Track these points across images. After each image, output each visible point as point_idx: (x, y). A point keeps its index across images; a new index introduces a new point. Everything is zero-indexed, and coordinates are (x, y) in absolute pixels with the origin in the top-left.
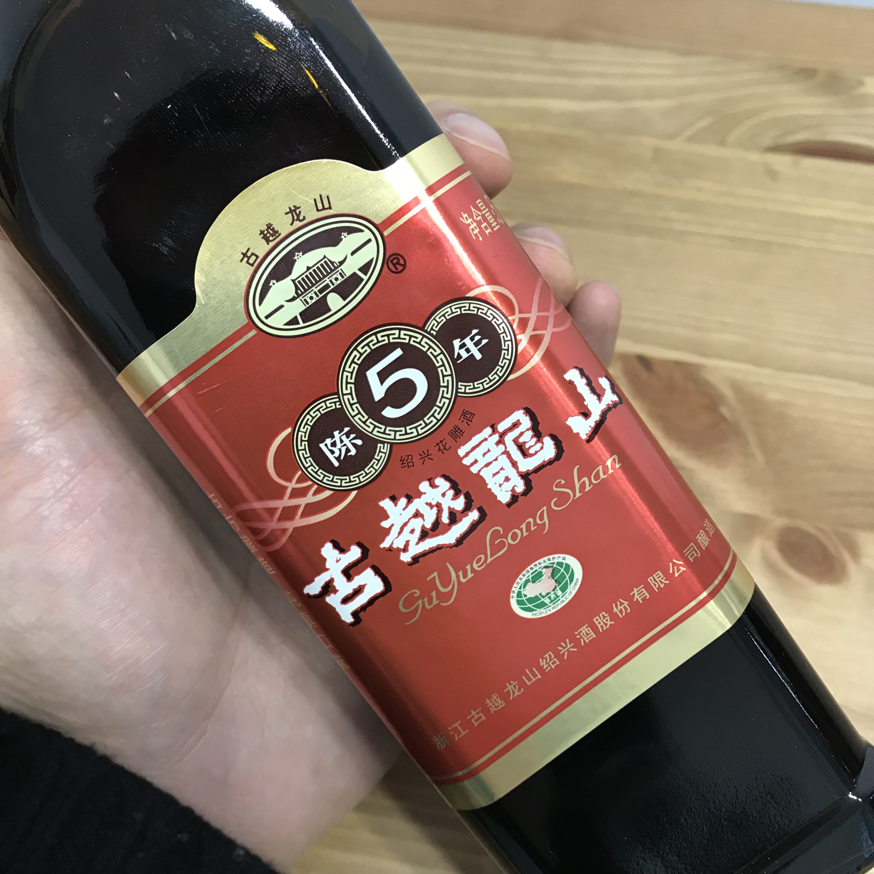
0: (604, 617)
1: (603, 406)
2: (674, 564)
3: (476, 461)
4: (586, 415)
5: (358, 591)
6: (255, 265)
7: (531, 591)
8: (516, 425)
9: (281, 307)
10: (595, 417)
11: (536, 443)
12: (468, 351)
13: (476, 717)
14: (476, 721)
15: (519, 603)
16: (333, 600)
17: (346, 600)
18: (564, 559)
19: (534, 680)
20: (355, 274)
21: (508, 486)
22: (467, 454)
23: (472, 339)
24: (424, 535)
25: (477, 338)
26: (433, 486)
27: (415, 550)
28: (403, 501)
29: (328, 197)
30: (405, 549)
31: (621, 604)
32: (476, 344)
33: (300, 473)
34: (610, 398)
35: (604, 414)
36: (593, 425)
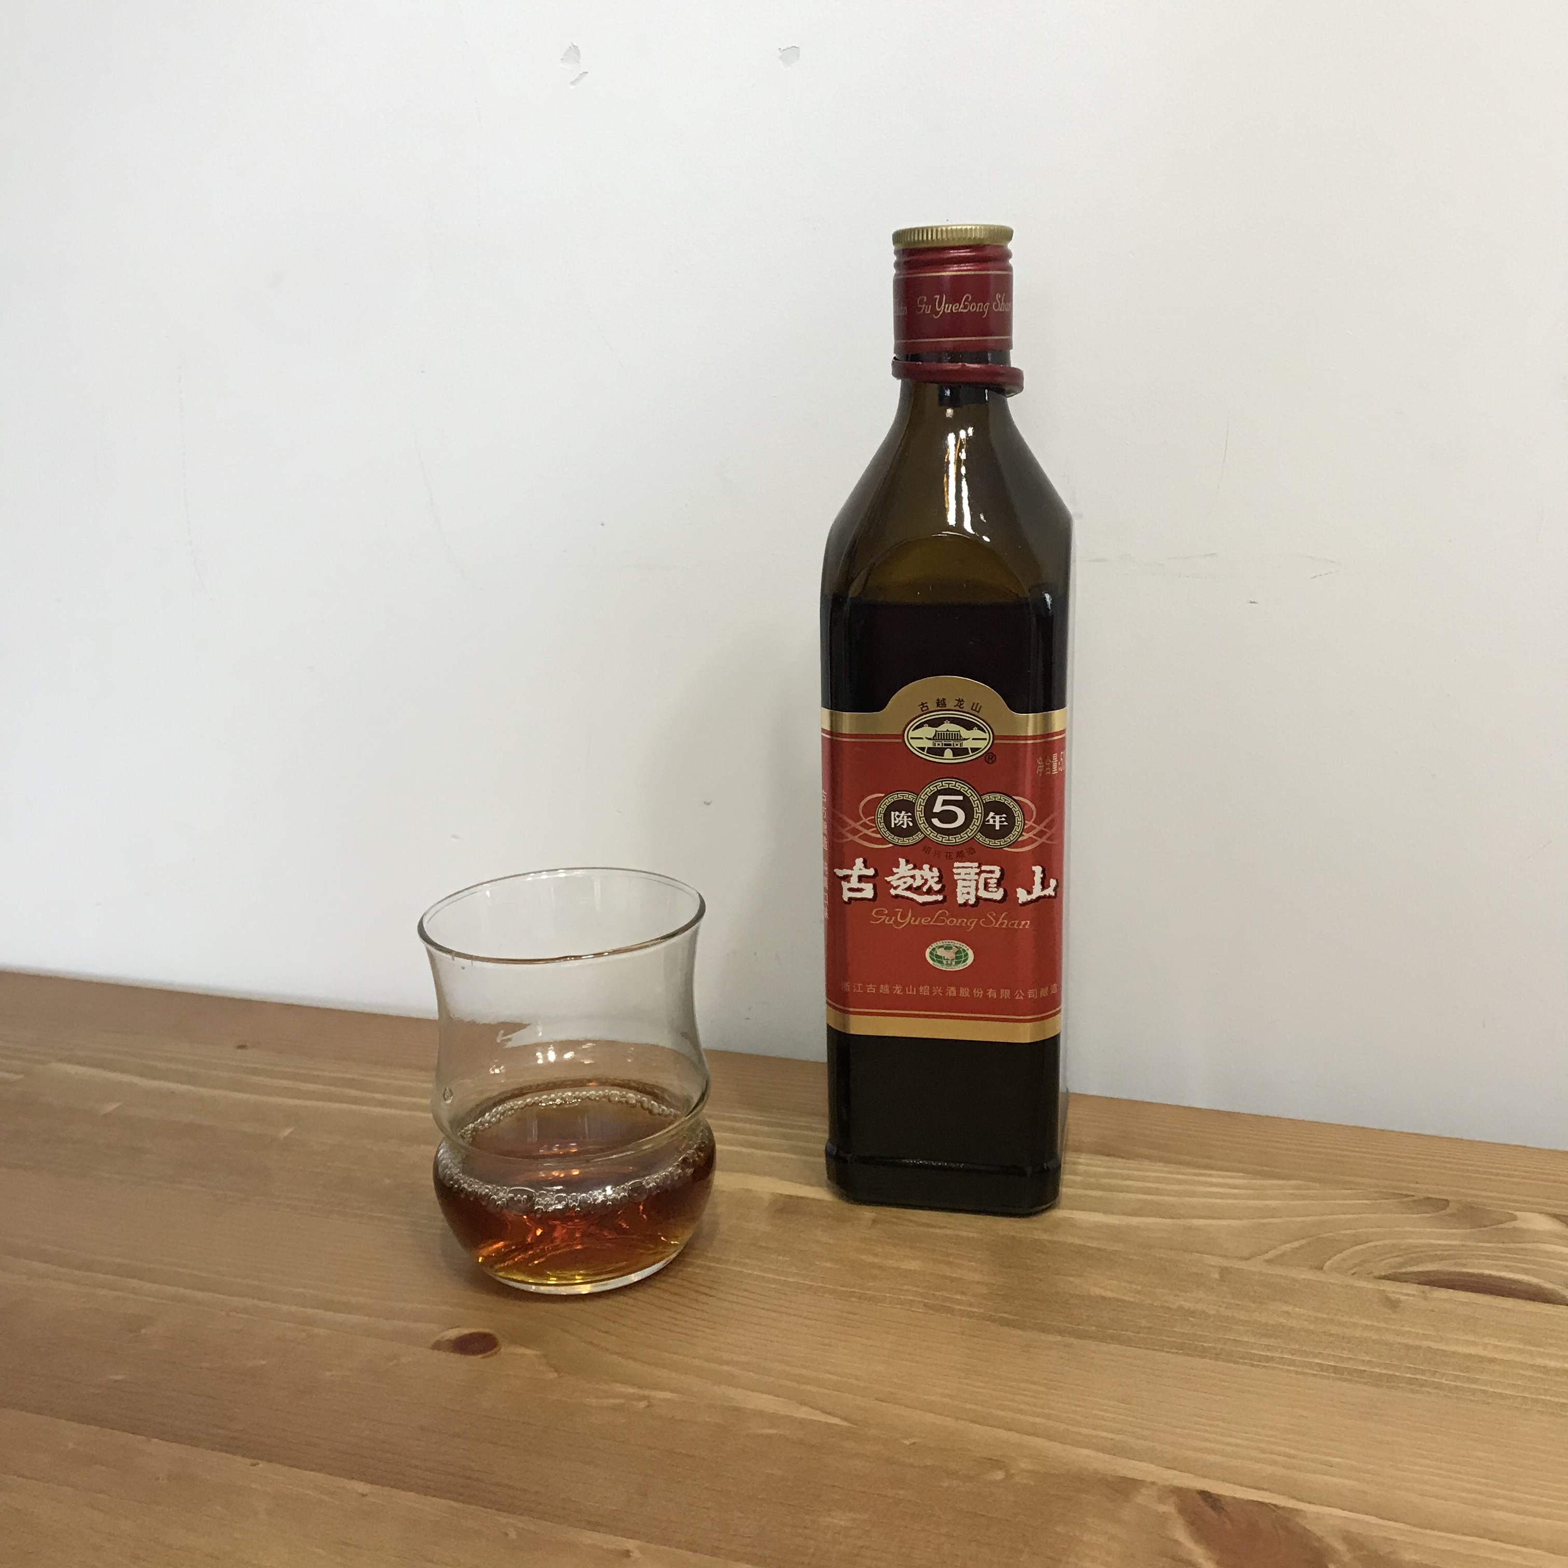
0: (966, 991)
1: (1042, 894)
2: (1019, 992)
3: (959, 874)
4: (1029, 892)
5: (860, 890)
6: (925, 712)
7: (940, 952)
8: (992, 872)
9: (922, 738)
10: (1034, 896)
11: (995, 887)
12: (994, 821)
13: (871, 988)
14: (870, 990)
15: (931, 953)
16: (845, 885)
17: (851, 890)
18: (968, 950)
19: (911, 993)
20: (967, 748)
21: (967, 897)
22: (958, 868)
23: (1001, 818)
24: (910, 888)
25: (1003, 819)
26: (931, 869)
27: (899, 892)
28: (911, 866)
29: (981, 707)
30: (896, 888)
31: (980, 991)
32: (1001, 822)
33: (873, 817)
34: (1050, 892)
35: (1039, 898)
36: (1029, 900)
